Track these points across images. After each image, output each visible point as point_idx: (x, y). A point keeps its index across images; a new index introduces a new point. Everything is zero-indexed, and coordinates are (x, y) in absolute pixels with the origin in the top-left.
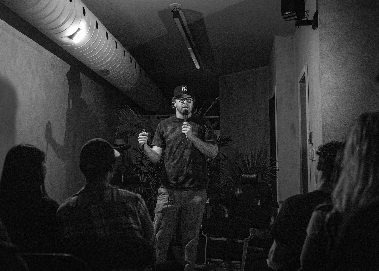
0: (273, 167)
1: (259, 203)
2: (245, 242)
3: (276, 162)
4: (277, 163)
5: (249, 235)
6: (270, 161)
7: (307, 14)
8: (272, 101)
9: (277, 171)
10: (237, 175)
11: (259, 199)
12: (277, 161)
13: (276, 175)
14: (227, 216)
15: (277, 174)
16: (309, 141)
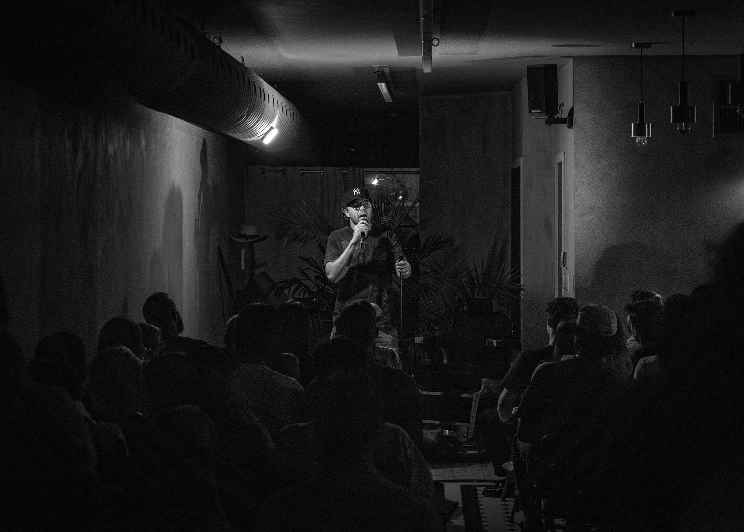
0: (515, 285)
1: (494, 345)
2: (475, 396)
3: (520, 278)
4: (522, 279)
5: (481, 388)
6: (511, 275)
7: (561, 111)
8: (516, 172)
9: (522, 292)
10: (459, 298)
11: (496, 339)
12: (522, 275)
13: (519, 297)
14: (445, 362)
15: (522, 296)
16: (563, 264)
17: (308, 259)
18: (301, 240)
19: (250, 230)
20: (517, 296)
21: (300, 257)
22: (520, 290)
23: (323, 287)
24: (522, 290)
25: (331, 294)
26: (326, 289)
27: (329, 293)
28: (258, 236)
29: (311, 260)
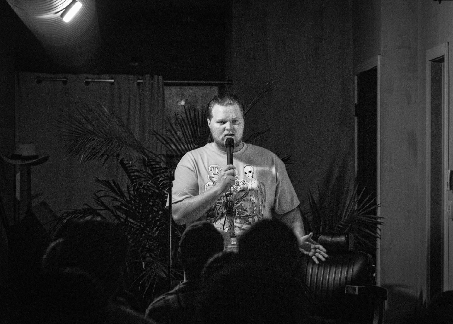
0: (370, 218)
3: (376, 208)
4: (379, 210)
9: (379, 226)
12: (380, 205)
13: (376, 233)
15: (379, 232)
16: (449, 187)
17: (108, 182)
18: (102, 156)
19: (26, 150)
20: (373, 232)
21: (98, 180)
22: (376, 225)
23: (124, 219)
24: (380, 223)
25: (134, 228)
26: (129, 221)
27: (133, 227)
28: (36, 157)
29: (113, 185)
